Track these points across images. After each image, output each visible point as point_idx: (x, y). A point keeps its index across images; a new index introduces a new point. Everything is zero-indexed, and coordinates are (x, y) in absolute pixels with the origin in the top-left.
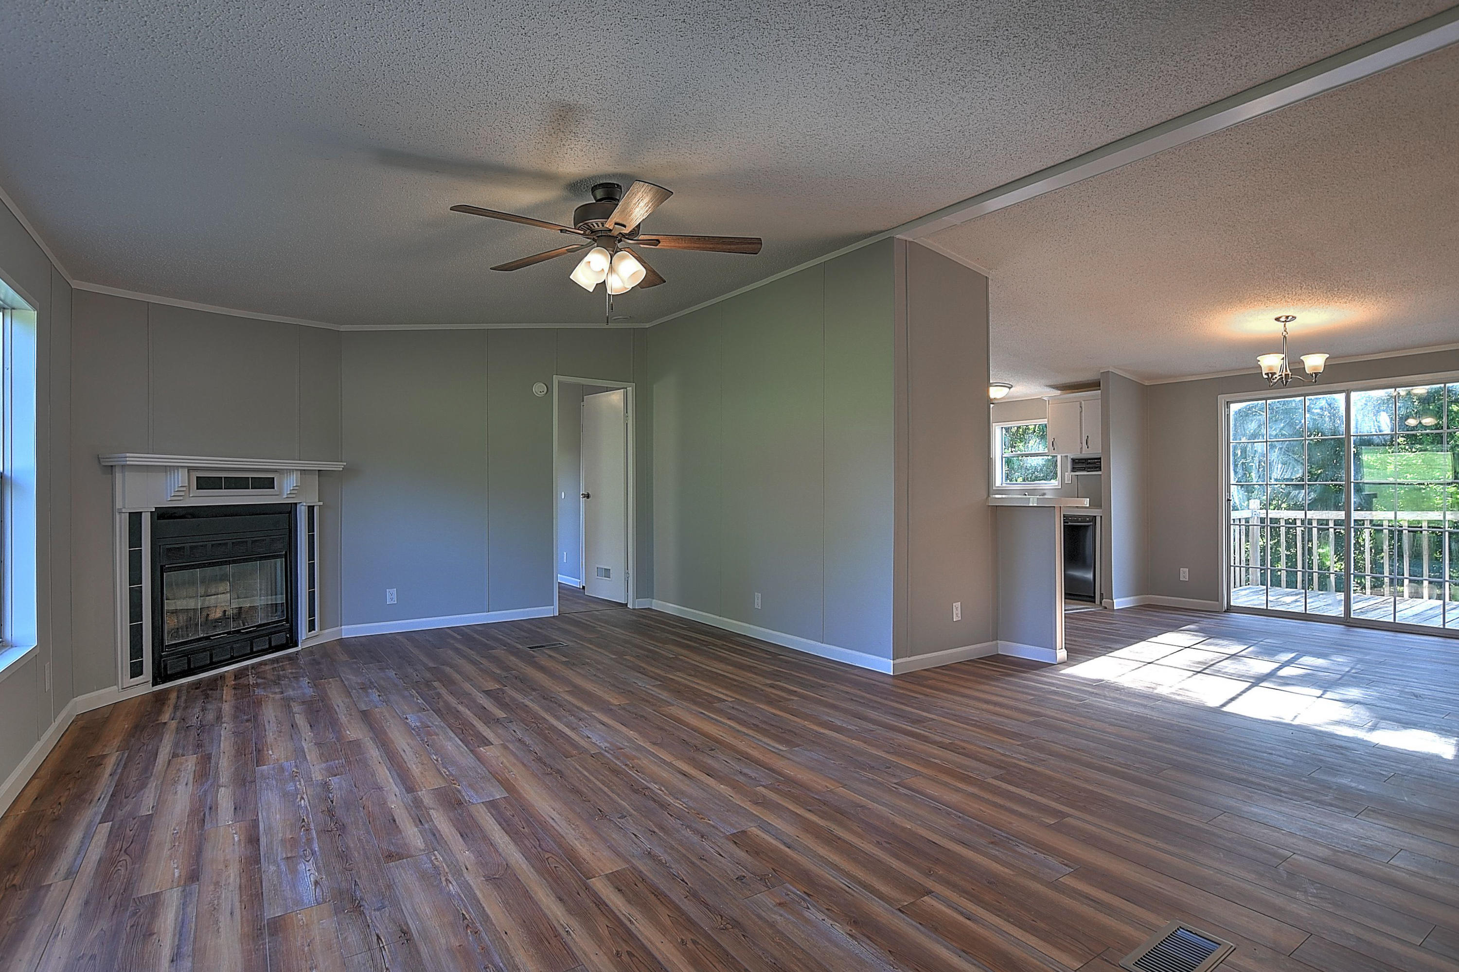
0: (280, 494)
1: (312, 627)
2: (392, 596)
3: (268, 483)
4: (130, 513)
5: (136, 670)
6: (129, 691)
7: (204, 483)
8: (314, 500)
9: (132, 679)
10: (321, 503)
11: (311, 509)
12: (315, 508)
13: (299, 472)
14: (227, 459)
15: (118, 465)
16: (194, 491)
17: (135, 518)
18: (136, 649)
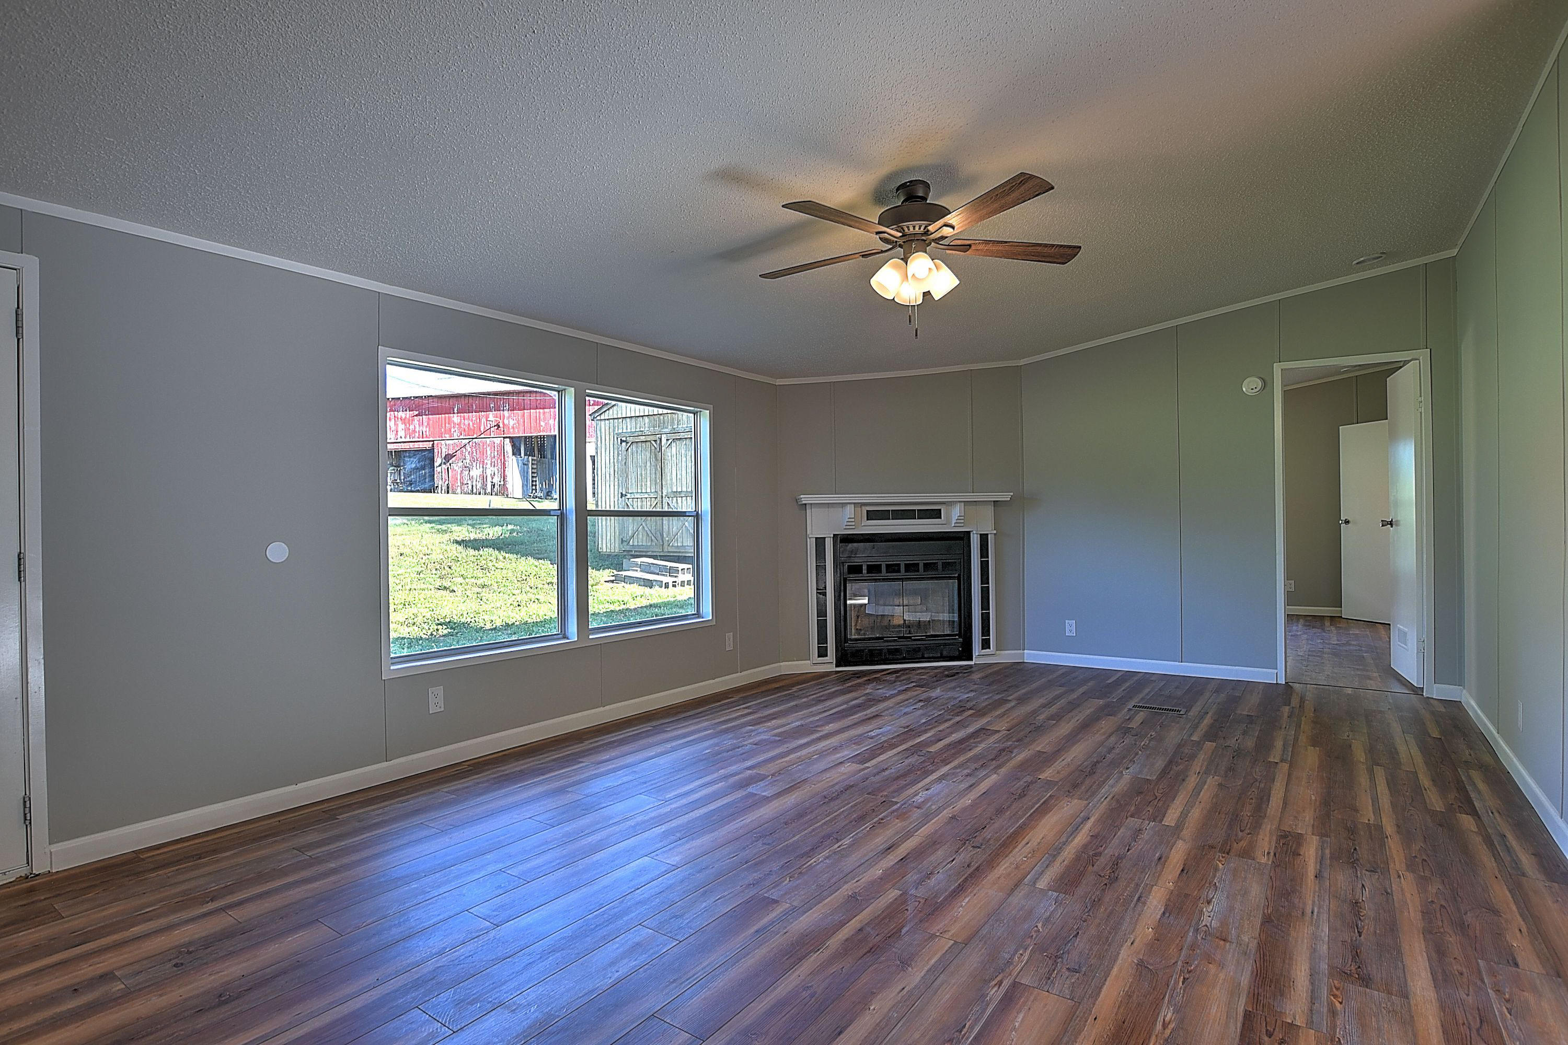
0: (948, 522)
1: (986, 644)
2: (1070, 628)
3: (936, 514)
4: (816, 538)
5: (822, 653)
6: (818, 666)
7: (871, 515)
8: (989, 529)
9: (820, 658)
10: (995, 532)
11: (984, 538)
12: (989, 536)
13: (963, 504)
14: (880, 495)
15: (809, 504)
16: (865, 522)
17: (820, 542)
18: (822, 638)
